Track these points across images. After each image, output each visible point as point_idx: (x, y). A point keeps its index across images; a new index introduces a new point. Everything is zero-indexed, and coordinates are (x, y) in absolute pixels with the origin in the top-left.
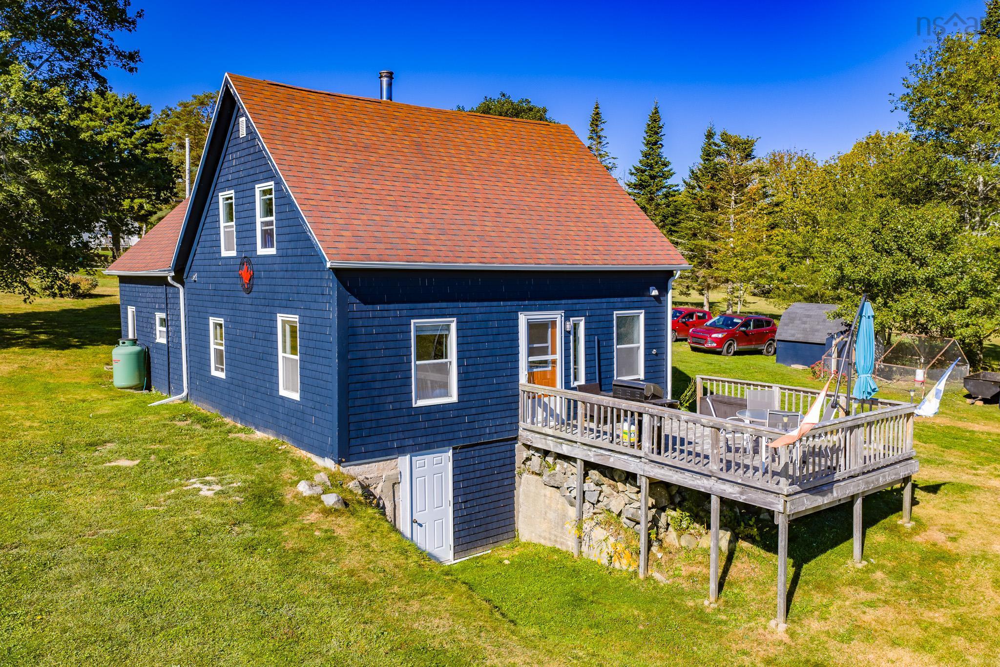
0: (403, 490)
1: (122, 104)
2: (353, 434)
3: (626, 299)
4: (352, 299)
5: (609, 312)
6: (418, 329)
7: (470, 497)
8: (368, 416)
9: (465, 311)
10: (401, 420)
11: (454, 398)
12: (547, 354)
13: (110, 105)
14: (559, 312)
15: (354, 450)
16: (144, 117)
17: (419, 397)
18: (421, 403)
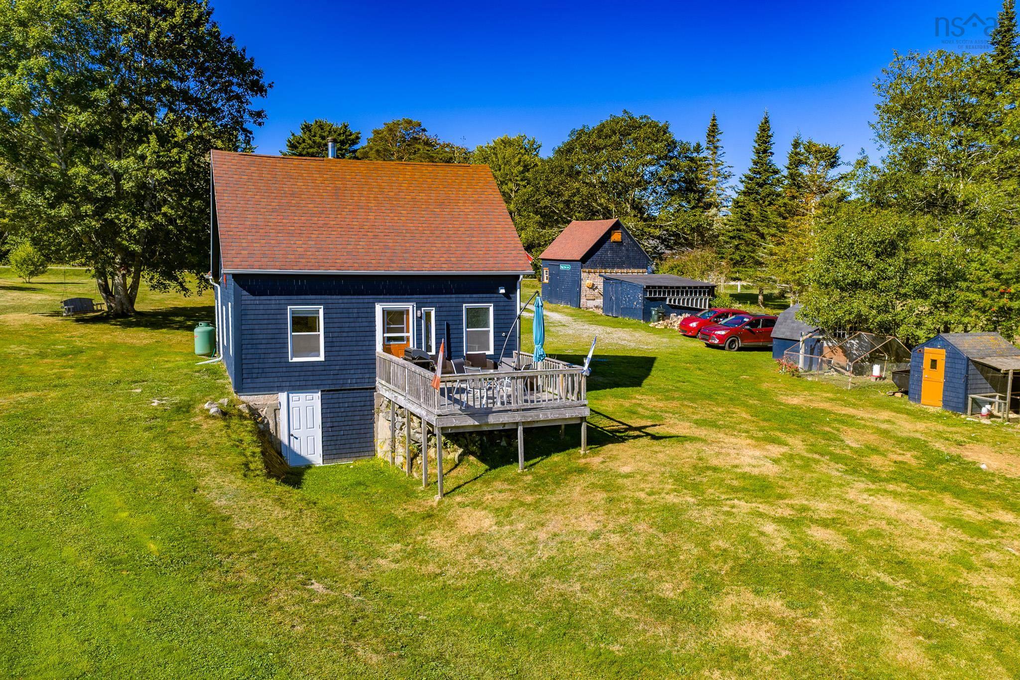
0: (283, 414)
1: (335, 132)
2: (245, 376)
3: (474, 296)
4: (245, 292)
5: (459, 304)
6: (293, 312)
7: (336, 424)
8: (256, 366)
9: (330, 301)
10: (281, 370)
11: (322, 358)
12: (403, 332)
13: (325, 134)
14: (412, 304)
15: (245, 386)
16: (354, 142)
17: (293, 356)
18: (295, 360)
